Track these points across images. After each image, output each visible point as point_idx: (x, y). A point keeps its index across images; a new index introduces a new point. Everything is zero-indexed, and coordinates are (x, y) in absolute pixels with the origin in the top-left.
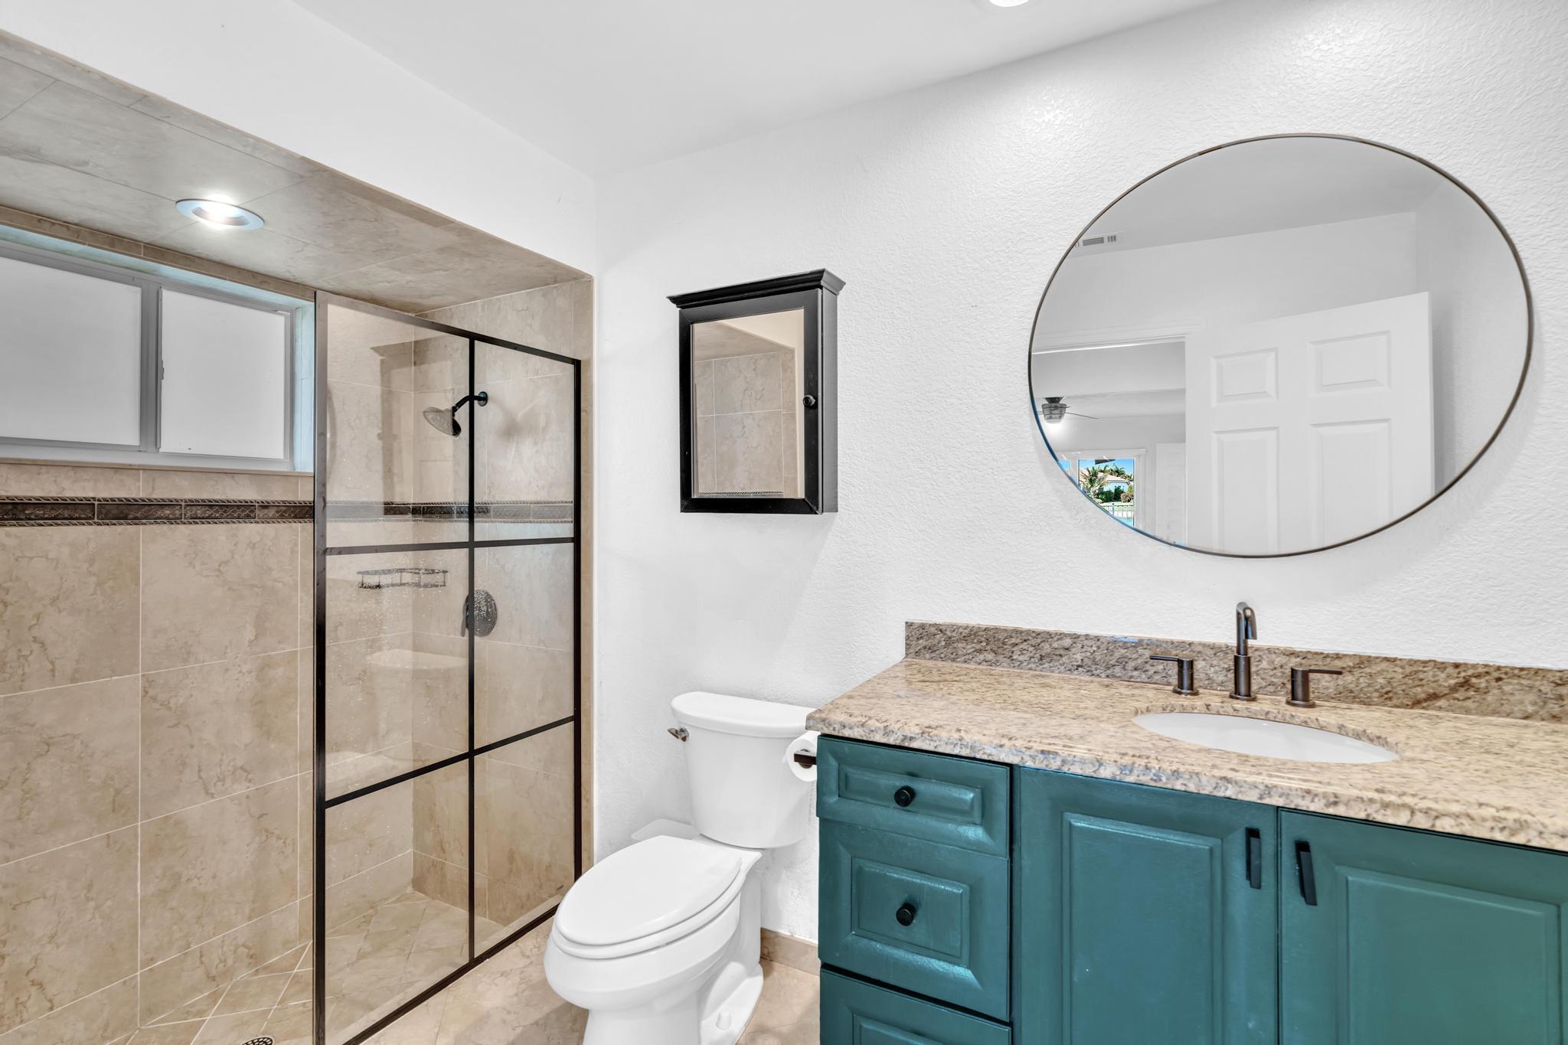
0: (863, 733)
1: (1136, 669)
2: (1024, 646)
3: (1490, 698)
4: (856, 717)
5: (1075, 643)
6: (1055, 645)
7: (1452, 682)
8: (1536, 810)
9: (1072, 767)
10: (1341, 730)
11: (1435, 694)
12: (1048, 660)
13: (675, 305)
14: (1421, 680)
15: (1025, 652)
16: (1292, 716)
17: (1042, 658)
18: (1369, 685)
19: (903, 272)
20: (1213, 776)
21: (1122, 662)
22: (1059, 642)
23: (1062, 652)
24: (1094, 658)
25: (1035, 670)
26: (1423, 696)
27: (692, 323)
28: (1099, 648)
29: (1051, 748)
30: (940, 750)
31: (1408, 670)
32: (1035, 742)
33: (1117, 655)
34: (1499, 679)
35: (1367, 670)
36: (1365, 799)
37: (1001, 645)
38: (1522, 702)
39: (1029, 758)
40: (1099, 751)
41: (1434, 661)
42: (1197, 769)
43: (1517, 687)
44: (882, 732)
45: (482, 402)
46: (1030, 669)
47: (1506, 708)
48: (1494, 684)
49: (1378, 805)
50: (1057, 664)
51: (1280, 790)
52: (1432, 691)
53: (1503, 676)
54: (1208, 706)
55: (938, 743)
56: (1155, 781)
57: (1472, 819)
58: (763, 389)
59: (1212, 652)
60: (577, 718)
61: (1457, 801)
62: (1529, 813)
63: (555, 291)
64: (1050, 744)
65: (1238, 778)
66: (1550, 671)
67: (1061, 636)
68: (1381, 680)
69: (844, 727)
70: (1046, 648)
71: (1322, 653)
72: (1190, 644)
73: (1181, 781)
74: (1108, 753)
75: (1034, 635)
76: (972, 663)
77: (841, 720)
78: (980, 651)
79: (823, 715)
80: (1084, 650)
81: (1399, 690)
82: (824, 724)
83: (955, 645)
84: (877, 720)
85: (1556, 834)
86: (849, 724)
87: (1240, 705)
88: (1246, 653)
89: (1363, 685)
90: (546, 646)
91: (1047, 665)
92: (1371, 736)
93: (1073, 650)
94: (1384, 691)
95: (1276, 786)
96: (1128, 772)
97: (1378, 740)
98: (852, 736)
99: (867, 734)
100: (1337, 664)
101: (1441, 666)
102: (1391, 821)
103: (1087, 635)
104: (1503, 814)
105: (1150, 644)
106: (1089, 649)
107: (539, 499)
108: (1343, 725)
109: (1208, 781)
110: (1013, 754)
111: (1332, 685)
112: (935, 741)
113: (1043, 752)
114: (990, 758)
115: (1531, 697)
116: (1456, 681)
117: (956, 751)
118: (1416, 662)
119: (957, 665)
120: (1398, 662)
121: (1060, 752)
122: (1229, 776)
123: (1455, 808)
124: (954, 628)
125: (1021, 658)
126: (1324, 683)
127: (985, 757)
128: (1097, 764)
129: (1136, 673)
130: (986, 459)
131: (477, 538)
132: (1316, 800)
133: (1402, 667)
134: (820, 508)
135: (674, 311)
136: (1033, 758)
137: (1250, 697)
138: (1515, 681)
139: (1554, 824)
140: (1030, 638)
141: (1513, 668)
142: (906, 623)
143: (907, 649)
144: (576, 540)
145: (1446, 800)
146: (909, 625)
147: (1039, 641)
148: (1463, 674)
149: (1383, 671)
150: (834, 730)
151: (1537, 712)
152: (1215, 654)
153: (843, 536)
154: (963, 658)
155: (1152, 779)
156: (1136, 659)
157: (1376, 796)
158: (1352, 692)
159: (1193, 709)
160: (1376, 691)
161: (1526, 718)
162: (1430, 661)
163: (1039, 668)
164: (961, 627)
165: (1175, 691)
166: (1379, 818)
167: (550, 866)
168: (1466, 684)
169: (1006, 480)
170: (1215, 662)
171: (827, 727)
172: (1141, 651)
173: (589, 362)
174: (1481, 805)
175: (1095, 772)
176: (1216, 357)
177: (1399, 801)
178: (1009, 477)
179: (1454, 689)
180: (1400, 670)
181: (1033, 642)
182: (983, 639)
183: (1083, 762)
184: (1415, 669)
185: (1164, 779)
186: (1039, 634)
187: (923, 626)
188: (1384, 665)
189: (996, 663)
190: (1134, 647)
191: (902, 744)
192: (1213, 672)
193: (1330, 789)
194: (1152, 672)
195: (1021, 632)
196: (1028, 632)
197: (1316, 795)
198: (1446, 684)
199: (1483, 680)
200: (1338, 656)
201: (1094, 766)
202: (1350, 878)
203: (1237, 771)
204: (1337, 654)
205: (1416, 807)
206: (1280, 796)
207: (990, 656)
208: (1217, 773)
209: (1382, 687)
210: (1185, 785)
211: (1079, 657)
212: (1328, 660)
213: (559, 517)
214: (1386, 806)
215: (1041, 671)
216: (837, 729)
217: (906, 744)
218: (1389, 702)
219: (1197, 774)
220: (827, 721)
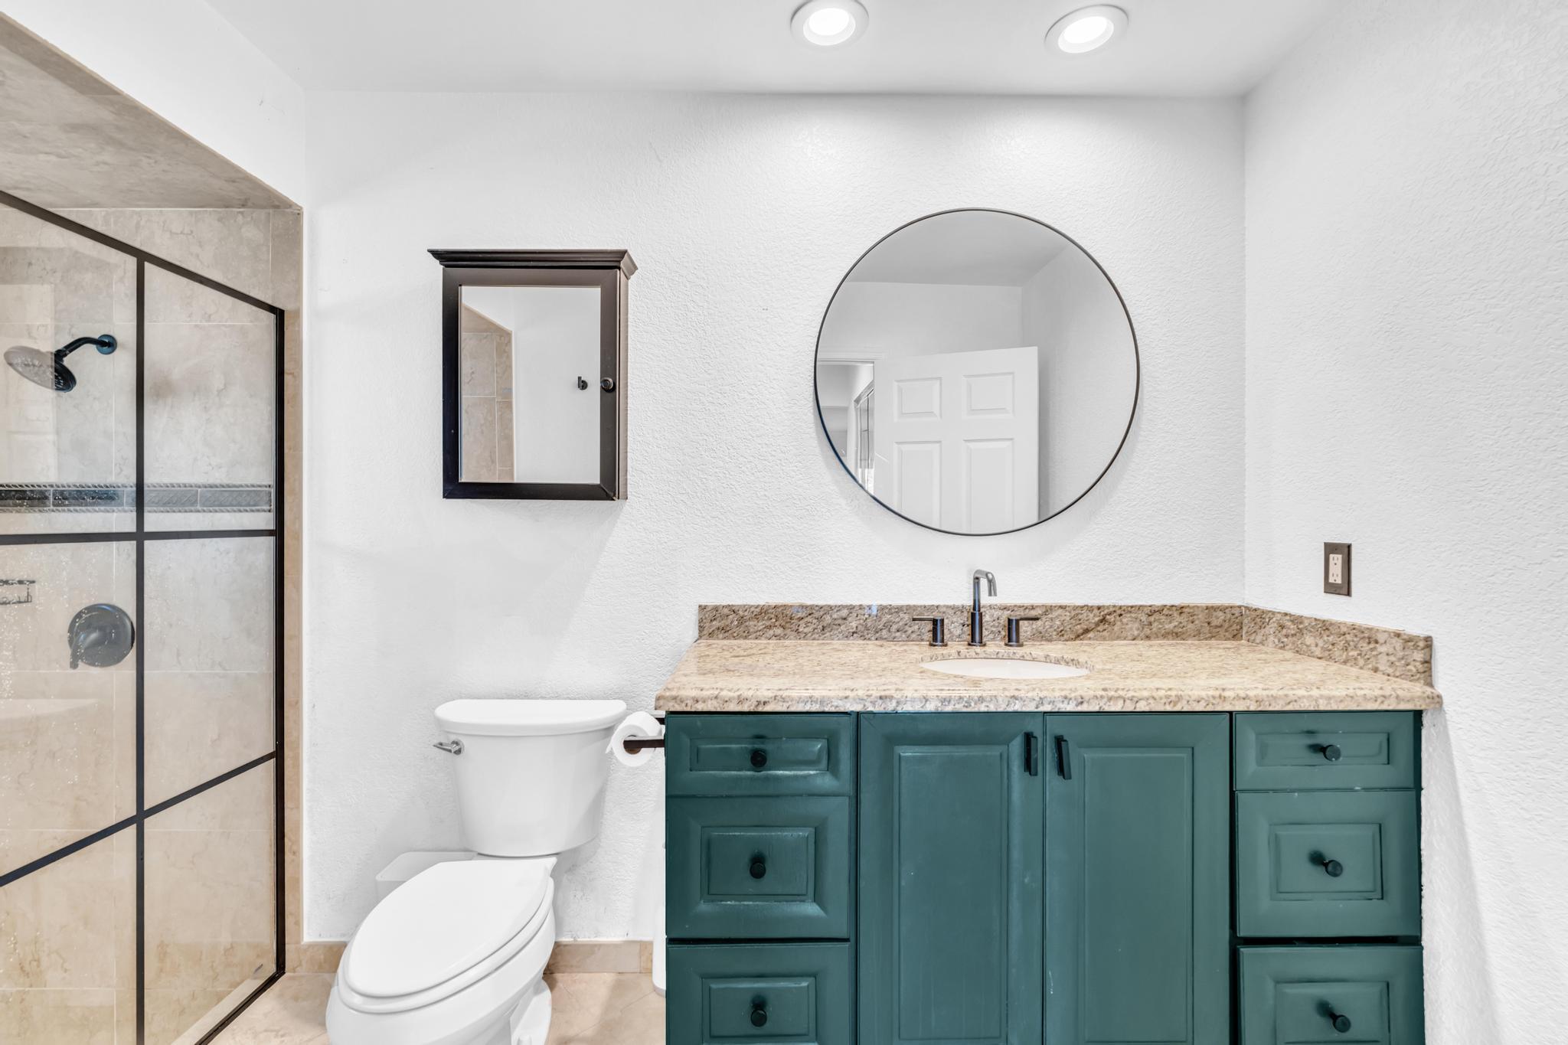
0: (716, 705)
1: (898, 631)
2: (809, 619)
3: (1116, 628)
4: (708, 690)
5: (851, 613)
6: (835, 616)
7: (1097, 619)
8: (1183, 688)
9: (904, 706)
10: (1047, 659)
11: (1087, 629)
12: (829, 629)
13: (438, 262)
14: (1080, 620)
15: (809, 624)
16: (1014, 653)
17: (824, 628)
18: (1051, 627)
19: (697, 267)
20: (1007, 696)
21: (888, 626)
22: (838, 613)
23: (840, 621)
24: (866, 624)
25: (818, 640)
26: (1081, 631)
27: (460, 285)
28: (870, 615)
29: (887, 693)
30: (792, 709)
31: (1073, 613)
32: (873, 690)
33: (884, 620)
34: (1121, 615)
35: (1050, 616)
36: (1099, 696)
37: (789, 620)
38: (1131, 629)
39: (870, 704)
40: (923, 690)
41: (1087, 606)
42: (994, 693)
43: (1130, 619)
44: (736, 701)
45: (105, 348)
46: (814, 639)
47: (1124, 634)
48: (1118, 618)
49: (1105, 700)
50: (836, 632)
51: (1049, 699)
52: (1086, 627)
53: (1123, 612)
54: (959, 653)
55: (790, 703)
56: (967, 707)
57: (1155, 699)
58: (473, 373)
59: (953, 611)
60: (278, 755)
61: (1145, 689)
62: (1181, 690)
63: (240, 217)
64: (884, 690)
65: (1023, 695)
66: (1146, 606)
67: (840, 608)
68: (1058, 623)
69: (697, 701)
70: (828, 619)
71: (1023, 606)
72: (937, 607)
73: (984, 704)
74: (929, 690)
75: (817, 608)
76: (763, 638)
77: (693, 695)
78: (770, 627)
79: (674, 693)
80: (858, 618)
81: (1067, 629)
82: (676, 702)
83: (747, 624)
84: (729, 690)
85: (1195, 701)
86: (702, 698)
87: (978, 649)
88: (979, 611)
89: (1047, 627)
90: (224, 669)
91: (828, 634)
92: (1067, 660)
93: (850, 619)
94: (1060, 630)
95: (1046, 697)
96: (947, 703)
97: (1074, 662)
98: (705, 709)
99: (721, 705)
100: (1033, 613)
101: (1090, 609)
102: (1113, 709)
103: (861, 605)
104: (1169, 693)
105: (909, 608)
106: (862, 617)
107: (211, 481)
108: (1048, 655)
109: (1003, 701)
110: (857, 703)
111: (1029, 629)
112: (788, 702)
113: (881, 698)
114: (837, 710)
115: (1136, 625)
116: (1099, 618)
117: (807, 708)
118: (1077, 607)
119: (750, 641)
120: (1067, 608)
121: (895, 696)
122: (1016, 695)
123: (1146, 694)
124: (746, 608)
125: (806, 630)
126: (1024, 628)
127: (833, 709)
128: (924, 700)
129: (898, 634)
130: (775, 451)
131: (148, 528)
132: (1071, 702)
133: (1070, 612)
134: (617, 495)
135: (437, 268)
136: (873, 703)
137: (982, 644)
138: (1129, 615)
139: (1194, 694)
140: (814, 611)
141: (1128, 607)
142: (700, 606)
143: (700, 631)
144: (278, 532)
145: (1140, 689)
146: (702, 608)
147: (821, 613)
148: (1102, 613)
149: (1059, 615)
150: (686, 705)
151: (1139, 635)
152: (955, 613)
153: (633, 523)
154: (755, 635)
155: (964, 706)
156: (899, 622)
157: (1103, 693)
158: (1041, 633)
159: (949, 656)
160: (1055, 630)
161: (1134, 639)
162: (1085, 606)
163: (821, 638)
164: (752, 606)
165: (931, 645)
166: (1107, 709)
167: (232, 947)
168: (1103, 620)
169: (793, 471)
170: (955, 620)
171: (679, 704)
172: (902, 615)
173: (298, 313)
174: (1157, 689)
175: (922, 707)
176: (898, 381)
177: (1116, 695)
178: (795, 468)
179: (1097, 625)
180: (1068, 614)
181: (817, 615)
182: (773, 616)
183: (913, 700)
184: (1077, 612)
185: (973, 704)
186: (821, 608)
187: (716, 608)
188: (1060, 611)
189: (785, 637)
190: (896, 612)
191: (756, 710)
192: (955, 627)
193: (1077, 694)
194: (910, 631)
195: (807, 607)
196: (812, 607)
197: (1071, 699)
198: (1093, 621)
199: (1112, 616)
200: (1033, 608)
201: (922, 702)
202: (1085, 755)
203: (1019, 690)
204: (1032, 606)
205: (1126, 697)
206: (1049, 704)
207: (779, 631)
208: (1007, 693)
209: (1058, 628)
210: (988, 706)
211: (854, 624)
212: (1027, 610)
213: (249, 505)
214: (1110, 699)
215: (823, 639)
216: (689, 704)
217: (760, 709)
218: (1062, 638)
219: (995, 696)
220: (679, 698)
